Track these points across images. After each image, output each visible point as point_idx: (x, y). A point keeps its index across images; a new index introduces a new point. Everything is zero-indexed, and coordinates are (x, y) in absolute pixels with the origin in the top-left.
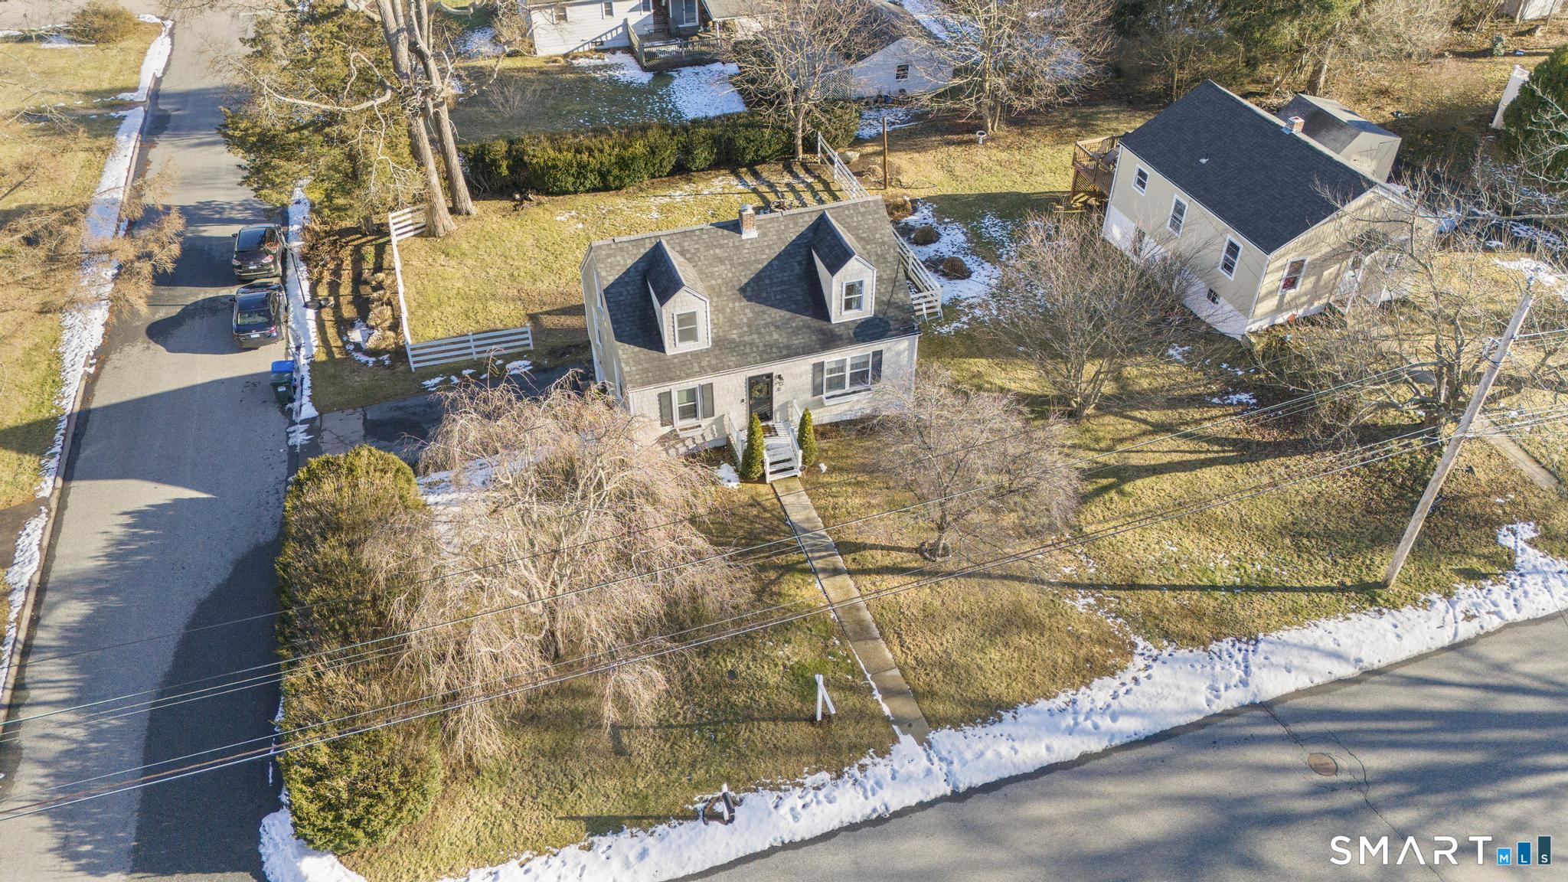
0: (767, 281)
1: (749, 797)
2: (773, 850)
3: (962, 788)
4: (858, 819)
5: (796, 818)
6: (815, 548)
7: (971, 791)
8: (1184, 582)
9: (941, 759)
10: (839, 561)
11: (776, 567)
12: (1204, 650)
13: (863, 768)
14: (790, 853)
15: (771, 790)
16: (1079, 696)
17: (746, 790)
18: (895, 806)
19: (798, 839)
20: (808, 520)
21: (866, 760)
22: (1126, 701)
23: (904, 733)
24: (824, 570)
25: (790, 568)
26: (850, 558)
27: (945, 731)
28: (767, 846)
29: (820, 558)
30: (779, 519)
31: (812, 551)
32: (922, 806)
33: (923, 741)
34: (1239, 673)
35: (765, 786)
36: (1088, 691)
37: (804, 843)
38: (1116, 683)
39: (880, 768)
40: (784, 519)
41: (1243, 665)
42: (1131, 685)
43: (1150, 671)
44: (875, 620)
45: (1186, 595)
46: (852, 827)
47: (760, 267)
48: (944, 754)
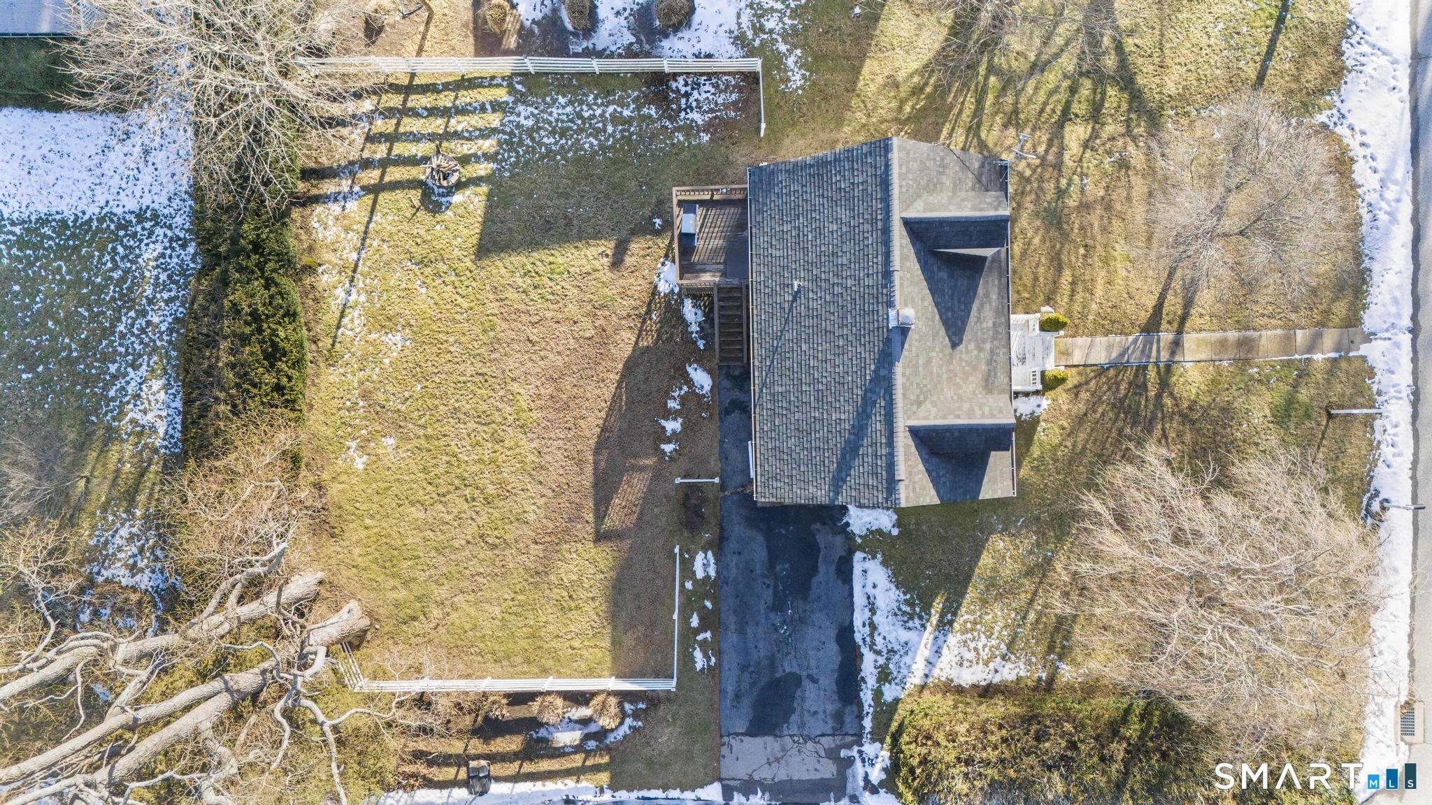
0: (950, 314)
1: (1374, 483)
2: (1414, 478)
3: (1410, 324)
4: (1410, 410)
5: (1399, 455)
6: (1145, 352)
7: (1414, 318)
8: (1265, 41)
9: (1387, 330)
10: (1166, 336)
11: (1159, 397)
12: (1349, 72)
13: (1379, 393)
14: (1420, 467)
15: (1376, 466)
16: (1367, 198)
17: (1369, 485)
18: (1410, 380)
19: (1411, 458)
20: (1109, 347)
21: (1375, 388)
22: (1381, 164)
23: (1358, 349)
24: (1173, 353)
25: (1164, 384)
26: (1164, 325)
27: (1365, 317)
28: (1410, 482)
29: (1158, 352)
30: (1100, 375)
31: (1149, 357)
32: (1415, 360)
33: (1369, 338)
34: (1383, 60)
35: (1371, 470)
36: (1365, 189)
37: (1416, 455)
38: (1361, 161)
39: (1382, 380)
40: (1101, 370)
41: (1376, 51)
42: (1368, 152)
43: (1357, 129)
44: (1240, 330)
45: (1279, 48)
46: (1415, 417)
47: (937, 317)
48: (1385, 326)
